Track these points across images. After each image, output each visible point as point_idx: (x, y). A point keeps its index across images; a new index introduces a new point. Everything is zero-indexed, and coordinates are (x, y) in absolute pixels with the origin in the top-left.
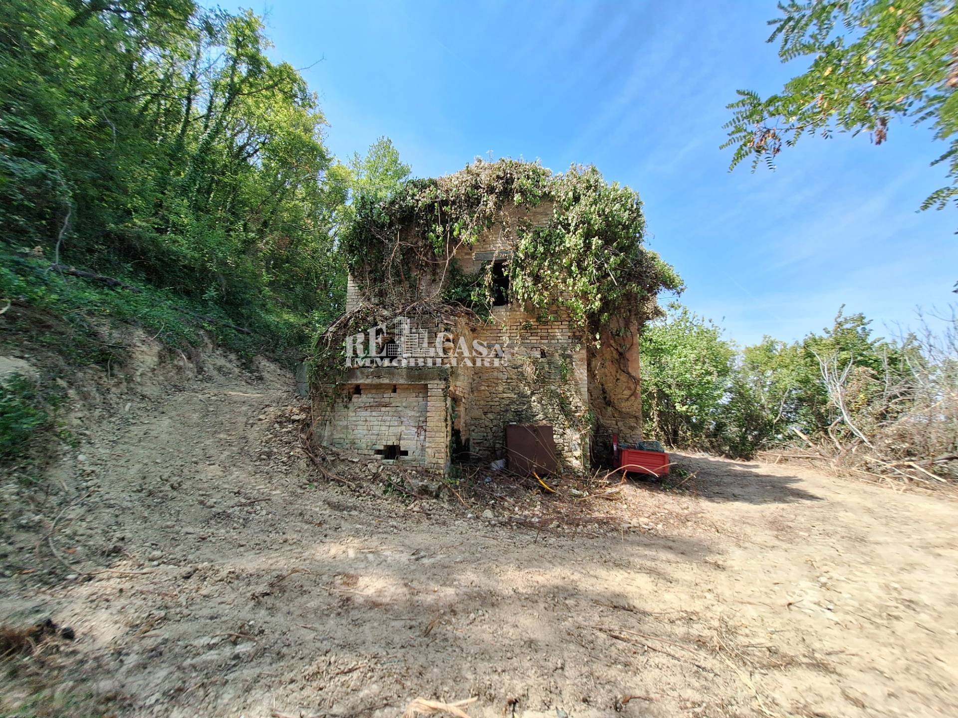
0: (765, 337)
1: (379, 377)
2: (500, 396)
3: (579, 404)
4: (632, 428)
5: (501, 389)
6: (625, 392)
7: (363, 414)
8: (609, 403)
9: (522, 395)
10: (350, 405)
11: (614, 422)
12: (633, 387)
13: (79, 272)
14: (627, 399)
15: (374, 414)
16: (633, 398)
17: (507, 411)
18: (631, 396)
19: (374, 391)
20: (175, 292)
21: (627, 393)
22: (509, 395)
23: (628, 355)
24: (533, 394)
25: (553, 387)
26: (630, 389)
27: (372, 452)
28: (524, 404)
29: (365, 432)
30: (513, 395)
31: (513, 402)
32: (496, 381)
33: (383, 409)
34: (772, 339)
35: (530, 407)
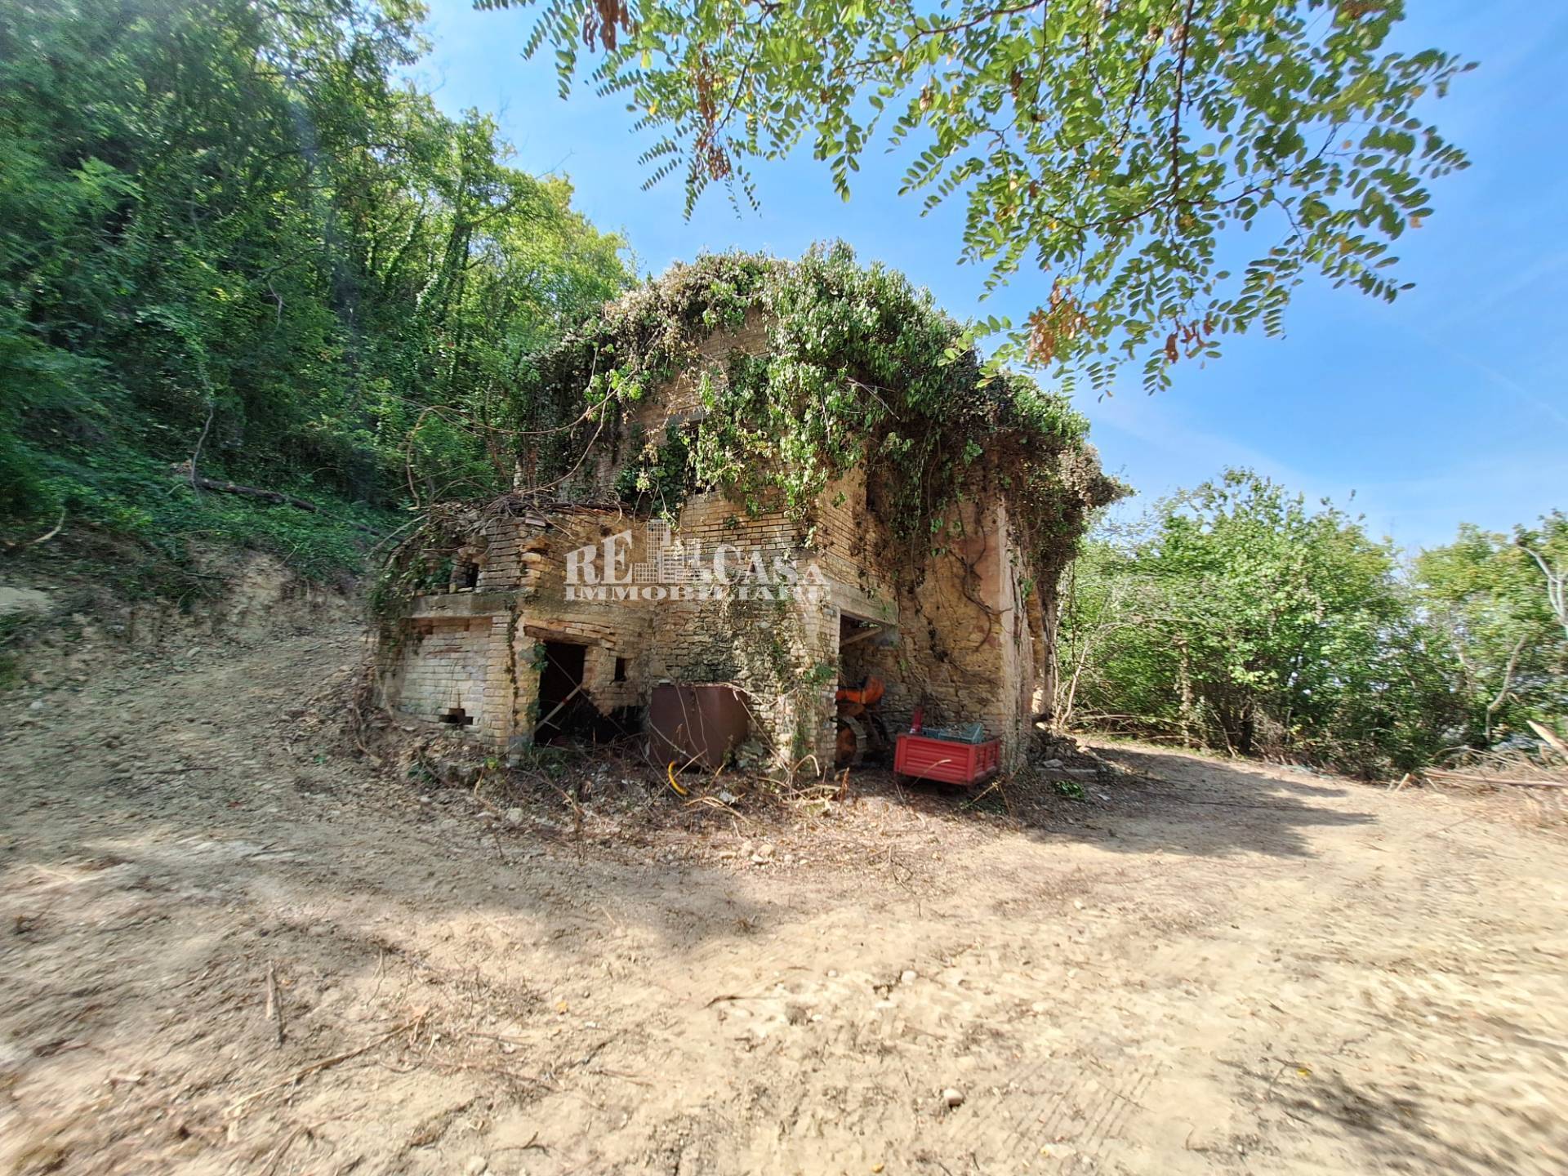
0: (1464, 528)
1: (443, 608)
2: (689, 639)
3: (802, 653)
4: (984, 702)
5: (690, 627)
6: (973, 636)
7: (433, 662)
8: (942, 656)
9: (718, 637)
10: (420, 650)
11: (952, 690)
12: (986, 626)
13: (239, 489)
14: (977, 649)
15: (443, 662)
16: (986, 646)
17: (697, 664)
18: (982, 643)
19: (446, 629)
20: (373, 506)
21: (976, 637)
22: (701, 638)
23: (979, 569)
24: (735, 635)
25: (764, 625)
26: (981, 629)
27: (436, 718)
28: (722, 653)
29: (432, 689)
30: (706, 639)
31: (706, 650)
32: (686, 616)
33: (454, 655)
34: (1480, 531)
35: (731, 658)
